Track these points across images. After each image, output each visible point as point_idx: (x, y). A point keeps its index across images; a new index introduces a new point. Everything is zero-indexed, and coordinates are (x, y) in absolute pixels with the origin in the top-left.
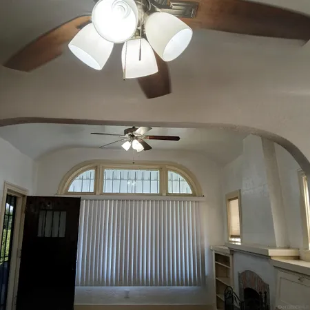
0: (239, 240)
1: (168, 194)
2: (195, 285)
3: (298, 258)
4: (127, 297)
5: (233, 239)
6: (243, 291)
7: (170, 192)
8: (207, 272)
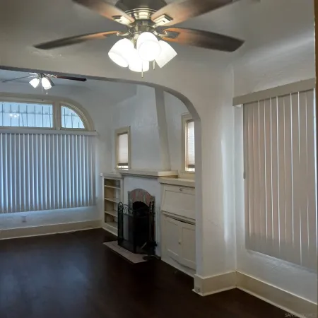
0: (127, 167)
1: (62, 129)
2: (87, 205)
3: (177, 177)
4: (24, 221)
5: (120, 167)
6: (132, 205)
7: (63, 126)
8: (97, 195)
